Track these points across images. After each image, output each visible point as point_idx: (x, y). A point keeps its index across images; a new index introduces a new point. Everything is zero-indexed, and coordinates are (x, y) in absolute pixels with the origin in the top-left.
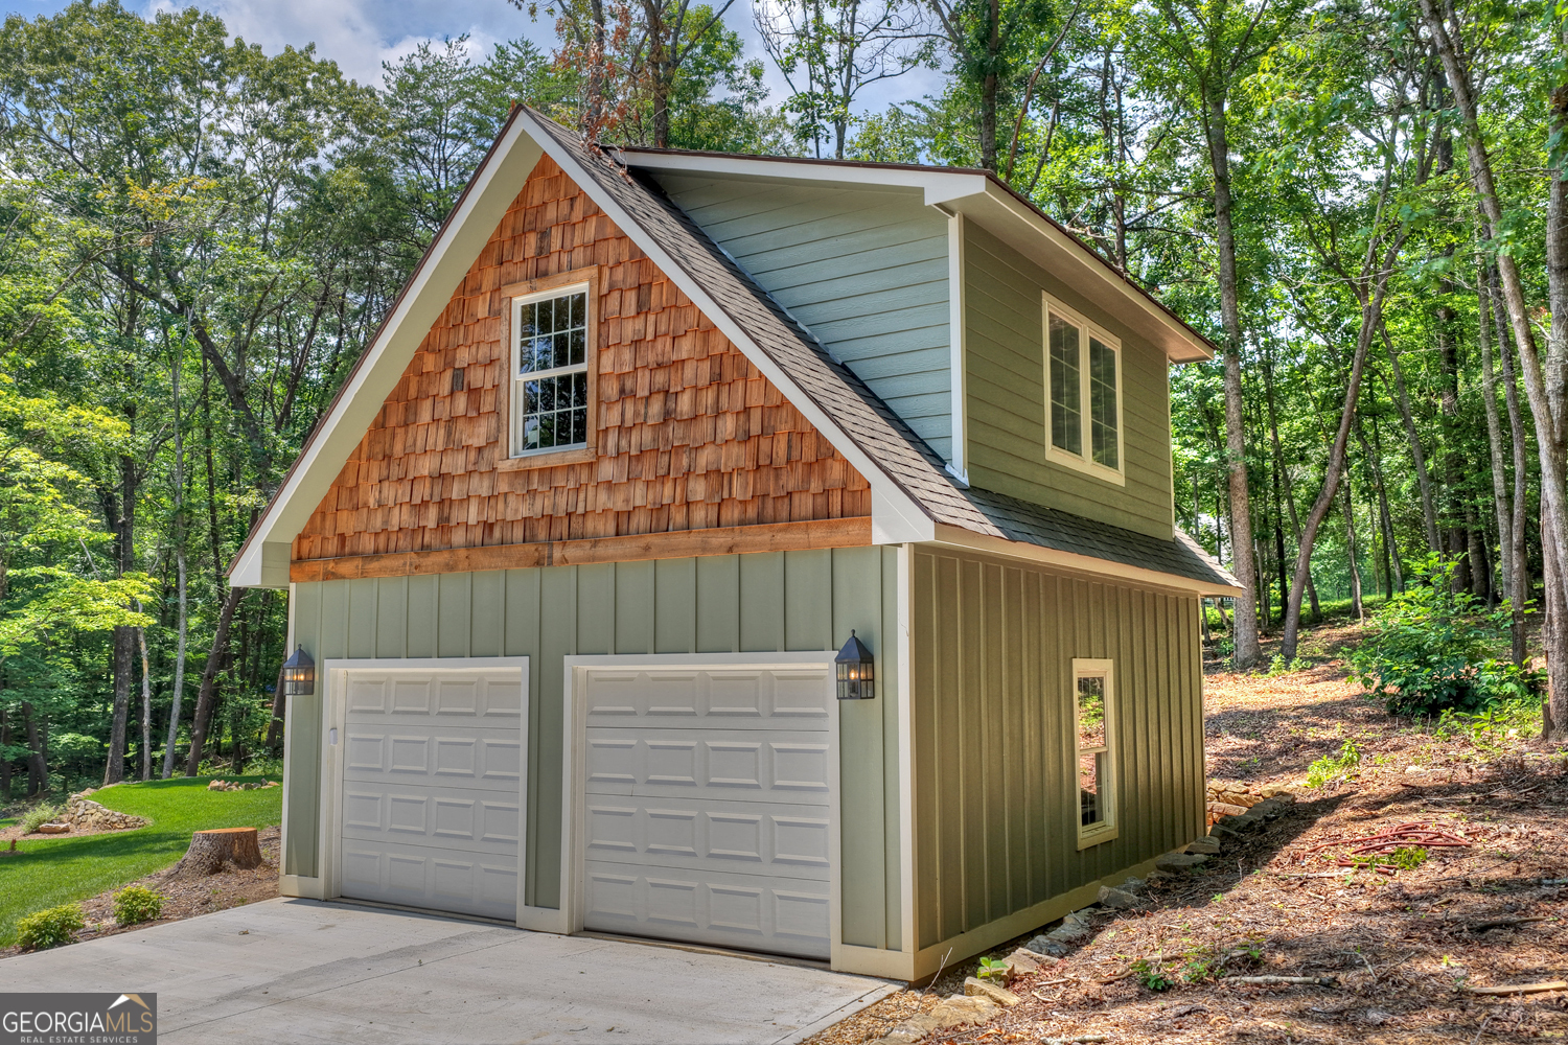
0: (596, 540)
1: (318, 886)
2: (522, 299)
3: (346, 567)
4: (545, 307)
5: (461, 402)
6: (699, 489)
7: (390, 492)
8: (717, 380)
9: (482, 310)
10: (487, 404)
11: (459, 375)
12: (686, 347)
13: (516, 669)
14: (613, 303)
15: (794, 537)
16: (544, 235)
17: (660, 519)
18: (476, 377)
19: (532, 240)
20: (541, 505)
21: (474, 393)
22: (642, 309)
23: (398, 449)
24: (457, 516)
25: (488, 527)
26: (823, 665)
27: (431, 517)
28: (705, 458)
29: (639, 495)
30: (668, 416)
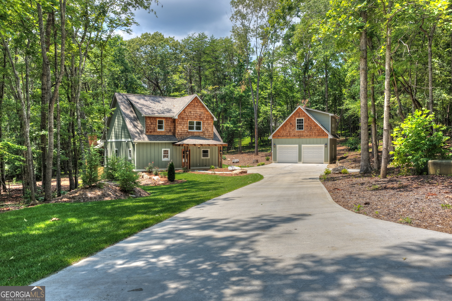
0: (305, 137)
1: (277, 162)
2: (297, 118)
3: (279, 137)
4: (299, 119)
5: (291, 126)
6: (313, 134)
7: (284, 132)
8: (315, 126)
9: (293, 119)
10: (294, 126)
11: (291, 124)
12: (312, 124)
13: (297, 145)
14: (306, 120)
15: (321, 137)
16: (299, 114)
17: (310, 135)
18: (293, 124)
19: (298, 114)
20: (299, 134)
21: (292, 125)
22: (309, 121)
23: (284, 129)
24: (291, 134)
25: (294, 135)
26: (323, 146)
27: (288, 134)
28: (314, 132)
30: (311, 128)
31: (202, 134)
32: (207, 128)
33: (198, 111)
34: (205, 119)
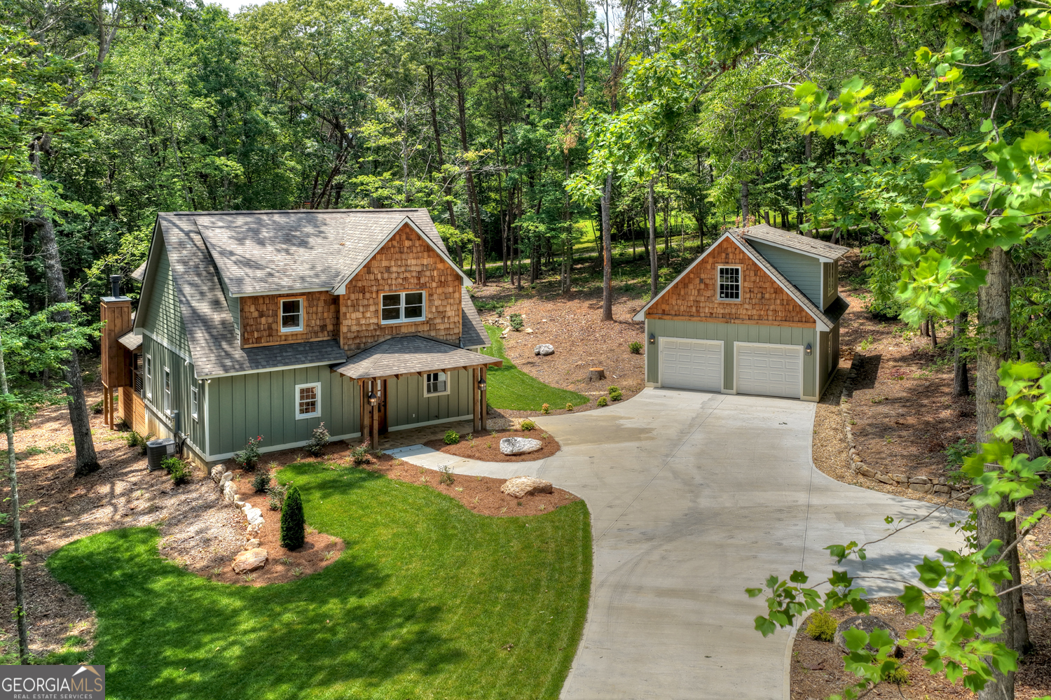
1: (659, 385)
2: (720, 267)
3: (665, 317)
4: (727, 270)
5: (702, 286)
6: (770, 313)
7: (680, 302)
8: (775, 294)
9: (709, 267)
10: (710, 287)
11: (702, 281)
13: (721, 343)
14: (747, 273)
15: (794, 324)
16: (727, 254)
17: (760, 318)
18: (708, 281)
19: (724, 255)
20: (727, 311)
21: (706, 285)
22: (755, 275)
23: (682, 293)
24: (702, 310)
25: (712, 314)
26: (800, 348)
27: (694, 309)
28: (772, 307)
29: (754, 312)
30: (763, 297)
31: (426, 328)
32: (441, 309)
33: (414, 262)
34: (434, 285)
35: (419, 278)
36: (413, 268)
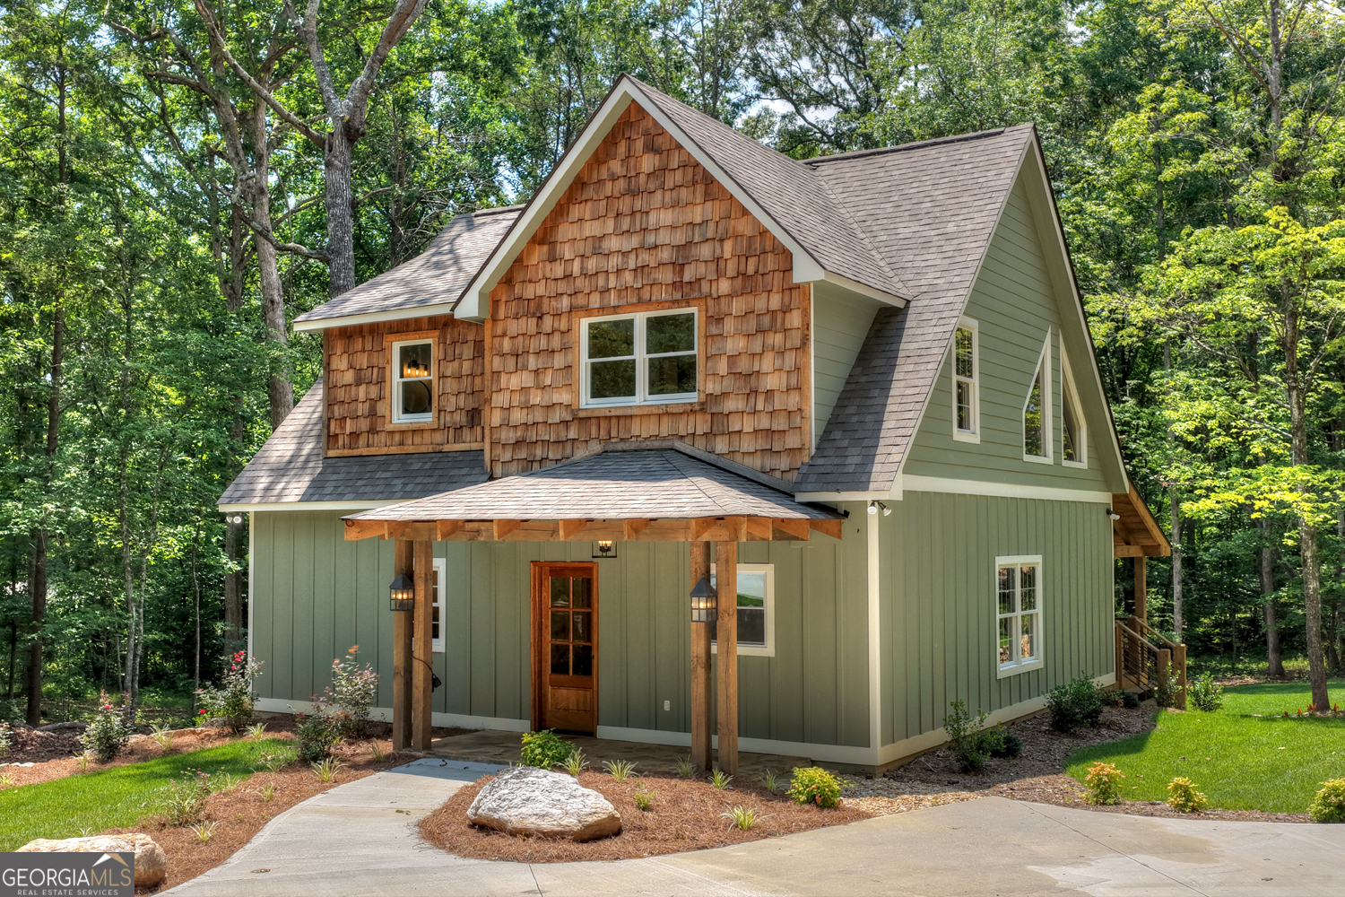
31: (702, 424)
32: (743, 365)
33: (667, 217)
34: (724, 286)
35: (679, 267)
36: (664, 237)
